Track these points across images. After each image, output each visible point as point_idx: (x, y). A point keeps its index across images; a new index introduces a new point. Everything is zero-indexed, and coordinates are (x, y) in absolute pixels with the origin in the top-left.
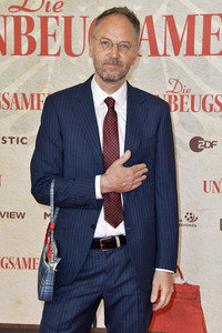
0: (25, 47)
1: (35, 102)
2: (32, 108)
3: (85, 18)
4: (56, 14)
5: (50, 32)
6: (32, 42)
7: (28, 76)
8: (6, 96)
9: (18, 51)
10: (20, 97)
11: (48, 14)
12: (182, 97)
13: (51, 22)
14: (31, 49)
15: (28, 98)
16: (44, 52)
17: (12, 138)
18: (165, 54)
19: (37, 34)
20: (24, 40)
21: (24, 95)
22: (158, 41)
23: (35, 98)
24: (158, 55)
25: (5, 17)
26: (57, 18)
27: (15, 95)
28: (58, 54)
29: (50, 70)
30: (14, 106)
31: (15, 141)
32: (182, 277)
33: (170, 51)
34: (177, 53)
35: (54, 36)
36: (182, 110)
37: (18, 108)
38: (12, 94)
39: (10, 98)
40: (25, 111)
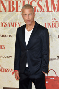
0: (12, 10)
1: (15, 25)
2: (14, 27)
5: (19, 5)
6: (13, 8)
7: (12, 18)
8: (6, 23)
9: (10, 11)
10: (10, 24)
12: (56, 23)
13: (19, 2)
14: (13, 10)
15: (12, 24)
16: (17, 11)
17: (8, 35)
18: (51, 11)
19: (15, 6)
20: (11, 7)
21: (11, 23)
22: (49, 7)
23: (15, 24)
24: (49, 11)
25: (6, 1)
26: (20, 1)
27: (9, 23)
29: (19, 16)
30: (9, 26)
31: (9, 36)
32: (56, 75)
33: (53, 10)
34: (54, 11)
35: (20, 6)
36: (56, 27)
37: (10, 27)
38: (8, 23)
39: (7, 24)
40: (12, 27)
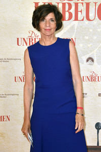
3: (96, 3)
4: (82, 2)
11: (78, 2)
28: (83, 20)
